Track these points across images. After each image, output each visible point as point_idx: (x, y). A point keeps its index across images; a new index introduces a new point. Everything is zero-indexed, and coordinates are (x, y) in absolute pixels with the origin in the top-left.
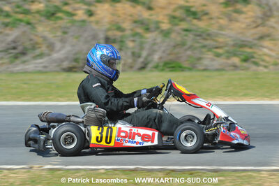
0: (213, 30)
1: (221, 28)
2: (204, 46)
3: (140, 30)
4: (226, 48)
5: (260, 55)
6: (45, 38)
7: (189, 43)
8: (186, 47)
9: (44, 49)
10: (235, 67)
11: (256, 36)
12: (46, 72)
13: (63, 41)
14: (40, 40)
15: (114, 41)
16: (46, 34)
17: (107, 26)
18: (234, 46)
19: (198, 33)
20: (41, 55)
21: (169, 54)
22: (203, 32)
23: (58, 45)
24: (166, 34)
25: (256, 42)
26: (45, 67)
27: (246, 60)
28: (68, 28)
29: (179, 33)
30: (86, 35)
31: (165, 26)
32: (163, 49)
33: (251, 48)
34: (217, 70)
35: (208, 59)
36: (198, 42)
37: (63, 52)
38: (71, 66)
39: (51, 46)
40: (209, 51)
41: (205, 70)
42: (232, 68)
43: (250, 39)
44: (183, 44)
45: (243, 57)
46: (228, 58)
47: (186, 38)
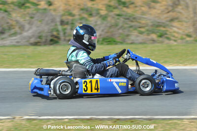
0: (138, 15)
1: (143, 13)
2: (131, 27)
3: (85, 16)
4: (147, 28)
5: (171, 33)
6: (17, 22)
7: (121, 24)
8: (118, 27)
9: (17, 29)
10: (154, 41)
11: (168, 19)
12: (19, 46)
13: (30, 23)
14: (14, 23)
15: (67, 23)
16: (18, 18)
17: (62, 13)
18: (152, 26)
19: (127, 17)
20: (15, 34)
21: (107, 32)
22: (130, 16)
23: (27, 26)
24: (104, 18)
25: (168, 23)
26: (18, 42)
27: (161, 36)
28: (34, 14)
29: (113, 17)
30: (47, 19)
31: (103, 12)
32: (102, 28)
33: (164, 27)
34: (141, 43)
35: (134, 36)
36: (127, 24)
37: (30, 31)
38: (36, 41)
39: (22, 28)
40: (134, 30)
41: (132, 43)
42: (151, 42)
43: (163, 21)
44: (116, 25)
45: (159, 34)
46: (148, 35)
47: (118, 20)
